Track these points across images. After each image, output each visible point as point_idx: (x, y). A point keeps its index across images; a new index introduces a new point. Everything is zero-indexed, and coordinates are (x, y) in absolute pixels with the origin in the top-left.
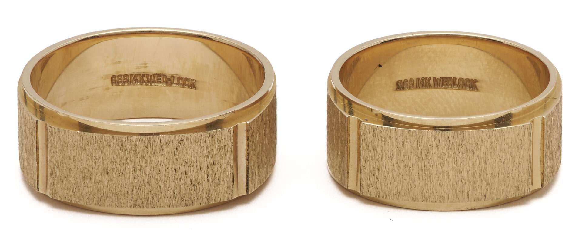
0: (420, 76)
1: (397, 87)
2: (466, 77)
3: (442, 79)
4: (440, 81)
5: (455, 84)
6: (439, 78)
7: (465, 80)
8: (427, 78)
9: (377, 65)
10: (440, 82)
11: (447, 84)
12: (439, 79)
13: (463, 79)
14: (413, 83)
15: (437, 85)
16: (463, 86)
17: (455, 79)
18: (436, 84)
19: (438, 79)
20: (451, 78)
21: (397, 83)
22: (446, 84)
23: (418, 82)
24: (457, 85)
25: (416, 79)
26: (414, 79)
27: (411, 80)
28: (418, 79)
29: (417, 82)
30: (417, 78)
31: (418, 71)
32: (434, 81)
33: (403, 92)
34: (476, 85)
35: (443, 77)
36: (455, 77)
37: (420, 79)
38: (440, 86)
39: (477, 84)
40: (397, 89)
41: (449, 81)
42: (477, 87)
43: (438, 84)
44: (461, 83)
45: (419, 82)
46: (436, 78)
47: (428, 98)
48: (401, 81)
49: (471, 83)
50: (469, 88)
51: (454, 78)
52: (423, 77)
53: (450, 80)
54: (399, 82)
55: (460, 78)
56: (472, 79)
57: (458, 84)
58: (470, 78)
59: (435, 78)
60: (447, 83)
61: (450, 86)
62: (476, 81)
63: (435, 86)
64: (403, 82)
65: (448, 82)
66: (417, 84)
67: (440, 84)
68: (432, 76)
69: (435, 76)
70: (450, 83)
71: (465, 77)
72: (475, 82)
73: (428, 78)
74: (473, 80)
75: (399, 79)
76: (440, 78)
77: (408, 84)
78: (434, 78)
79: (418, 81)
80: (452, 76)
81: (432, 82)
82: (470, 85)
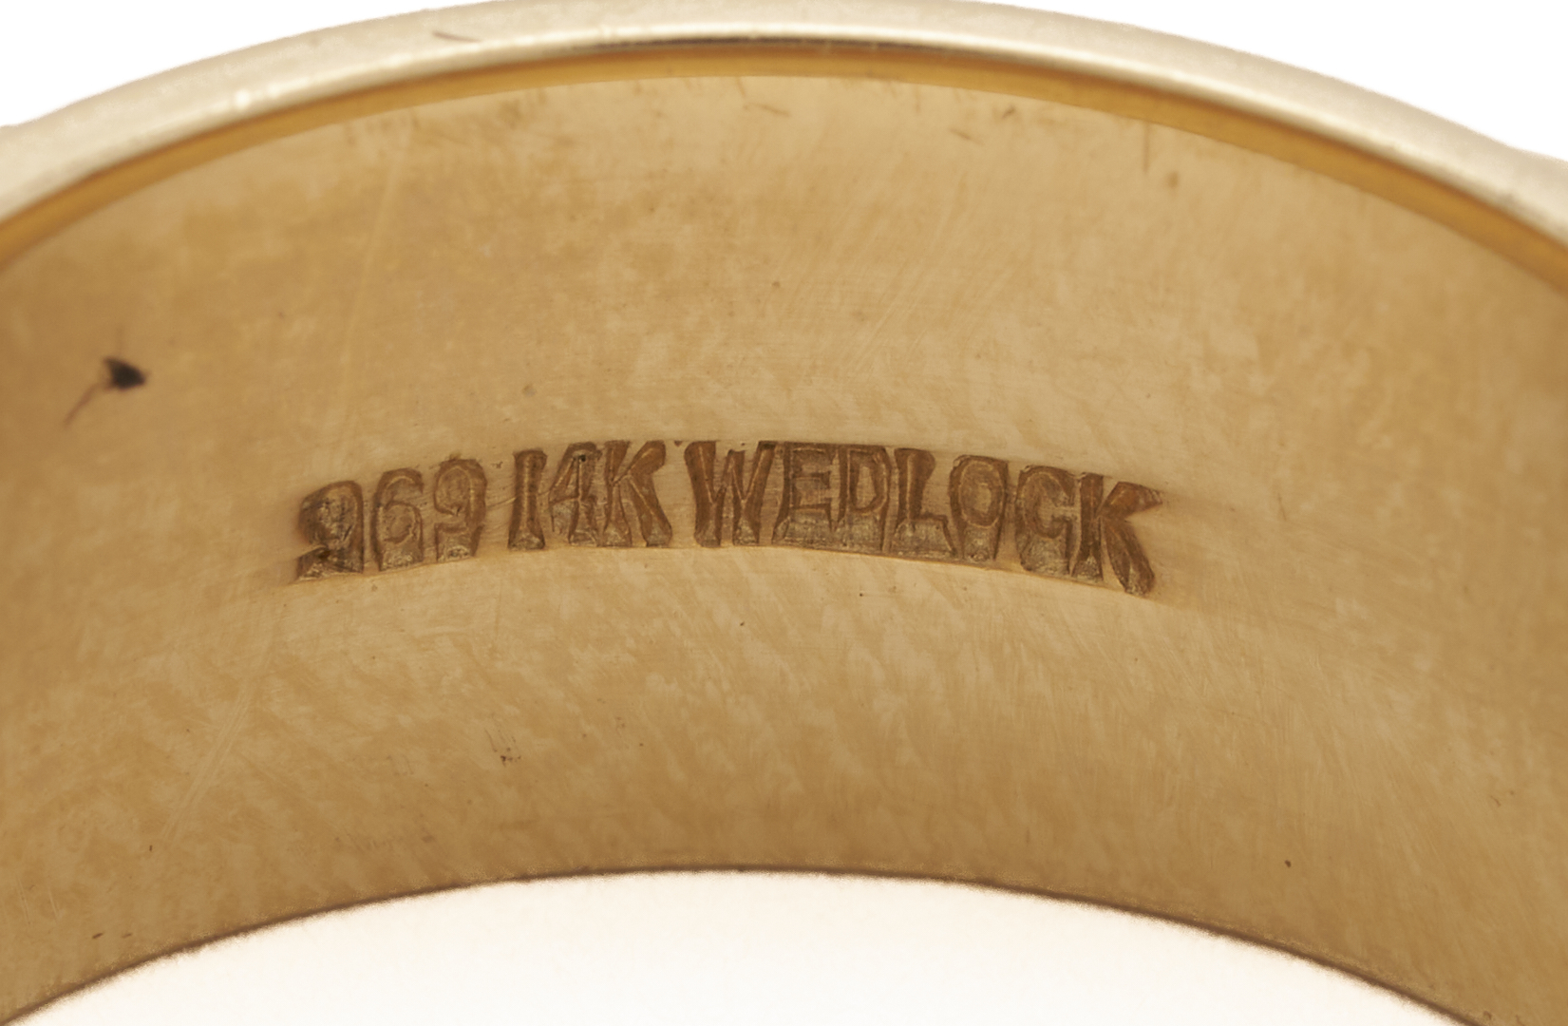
0: (554, 435)
1: (306, 549)
2: (1037, 457)
3: (779, 461)
4: (767, 470)
5: (914, 509)
6: (750, 451)
7: (1023, 476)
8: (619, 448)
9: (94, 372)
10: (762, 484)
11: (835, 505)
12: (750, 454)
13: (1002, 466)
14: (481, 496)
15: (729, 514)
16: (1000, 530)
17: (923, 461)
18: (720, 498)
19: (736, 456)
20: (882, 450)
21: (309, 515)
22: (827, 506)
23: (533, 487)
24: (944, 520)
25: (509, 461)
26: (487, 465)
27: (459, 468)
28: (530, 461)
29: (518, 488)
30: (519, 457)
31: (528, 390)
32: (696, 479)
33: (365, 590)
34: (1142, 538)
35: (788, 445)
36: (919, 445)
37: (552, 464)
38: (756, 527)
39: (1146, 524)
40: (302, 566)
41: (855, 472)
42: (1150, 554)
43: (736, 501)
44: (984, 498)
45: (543, 486)
46: (722, 452)
47: (630, 643)
48: (354, 487)
49: (1086, 513)
50: (1067, 555)
51: (902, 452)
52: (580, 437)
53: (865, 470)
54: (332, 495)
55: (965, 460)
56: (1098, 480)
57: (948, 512)
58: (1077, 464)
59: (710, 446)
60: (835, 493)
61: (865, 528)
62: (1138, 497)
63: (712, 524)
64: (367, 495)
65: (849, 489)
66: (517, 504)
67: (757, 503)
68: (672, 429)
69: (703, 436)
70: (865, 494)
71: (1020, 452)
72: (1130, 511)
73: (633, 450)
74: (1108, 487)
75: (327, 467)
76: (765, 446)
77: (427, 512)
78: (699, 455)
79: (526, 480)
80: (891, 432)
81: (673, 485)
82: (1078, 531)
